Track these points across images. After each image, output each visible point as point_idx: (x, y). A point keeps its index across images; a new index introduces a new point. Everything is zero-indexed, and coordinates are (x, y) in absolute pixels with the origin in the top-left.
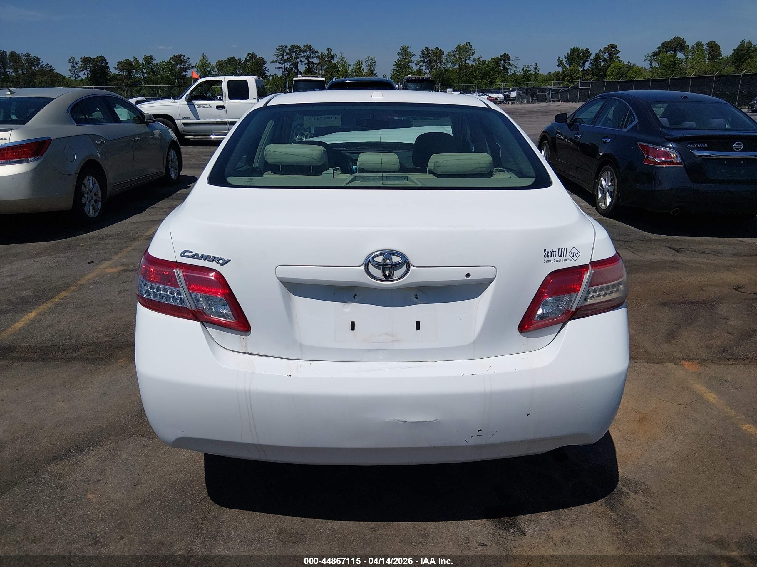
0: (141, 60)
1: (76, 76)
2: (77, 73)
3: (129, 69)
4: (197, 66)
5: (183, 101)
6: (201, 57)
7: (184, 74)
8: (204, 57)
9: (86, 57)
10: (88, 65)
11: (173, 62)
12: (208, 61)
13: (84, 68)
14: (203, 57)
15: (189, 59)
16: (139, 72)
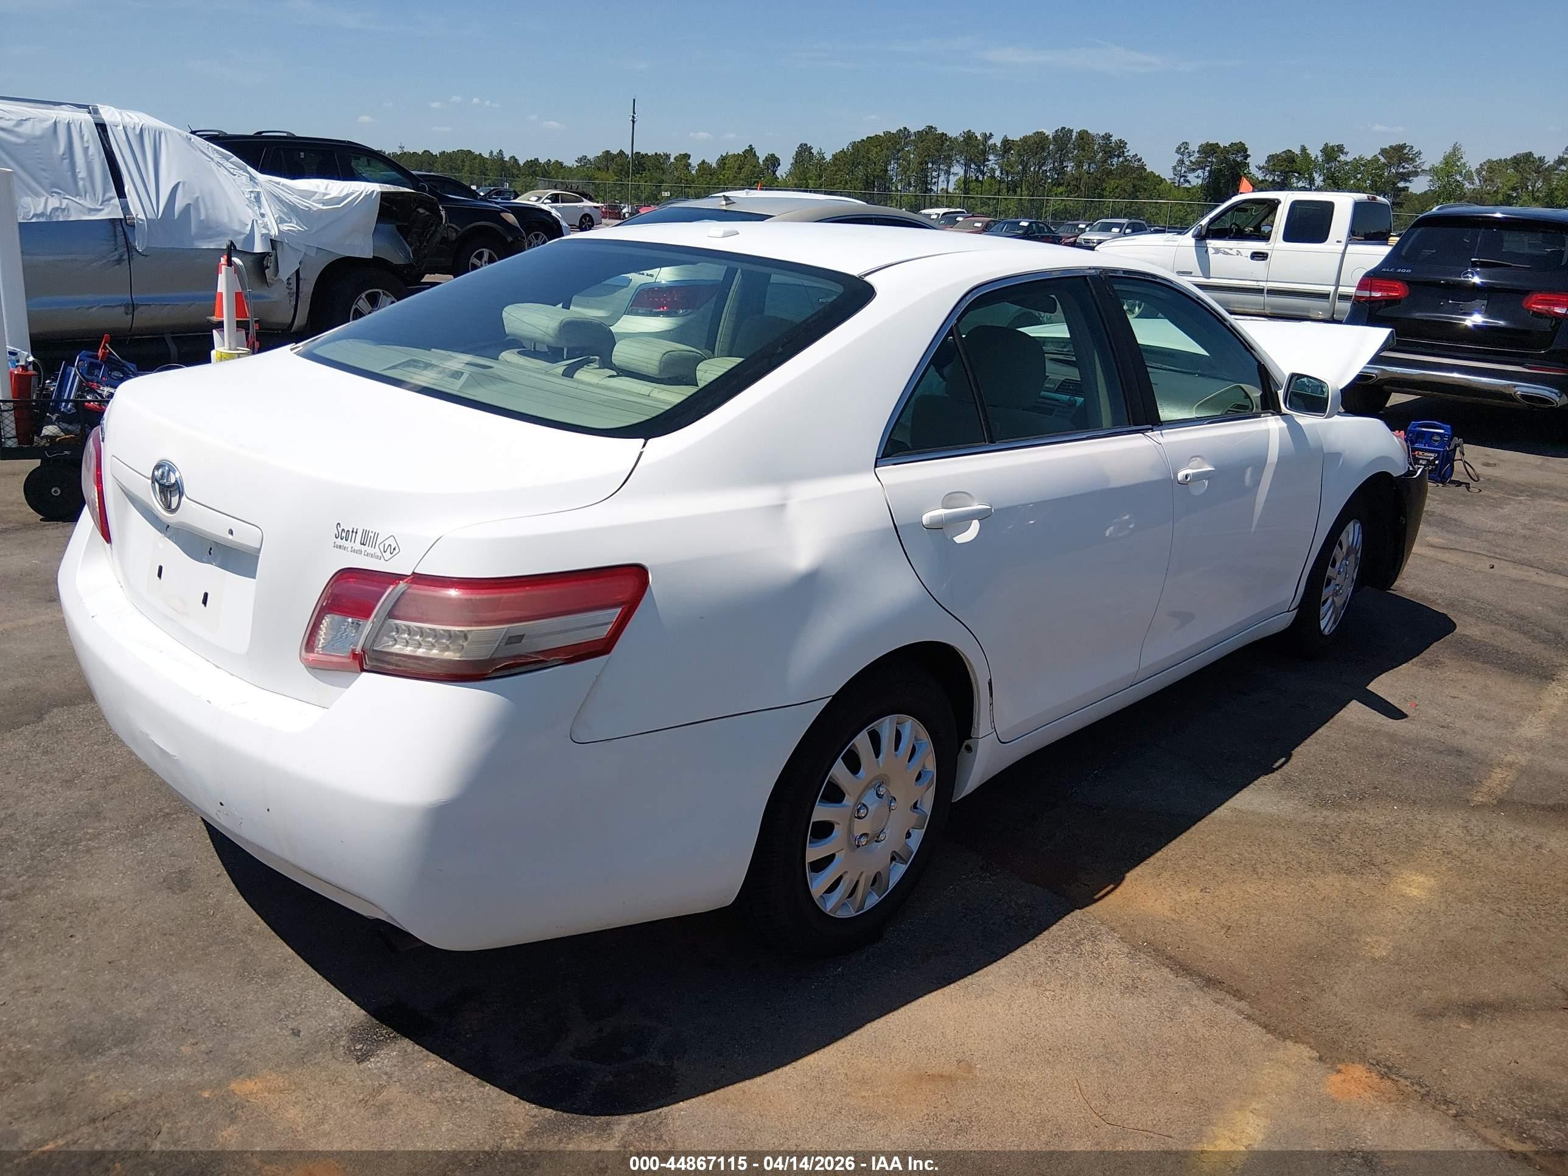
0: (1315, 152)
1: (1182, 179)
2: (1185, 174)
3: (1287, 169)
4: (1433, 171)
5: (1188, 240)
6: (1449, 150)
7: (1401, 185)
8: (1456, 149)
9: (1210, 142)
10: (1209, 159)
11: (1383, 160)
12: (1462, 161)
13: (1199, 165)
14: (1454, 150)
15: (1420, 154)
16: (1304, 177)
